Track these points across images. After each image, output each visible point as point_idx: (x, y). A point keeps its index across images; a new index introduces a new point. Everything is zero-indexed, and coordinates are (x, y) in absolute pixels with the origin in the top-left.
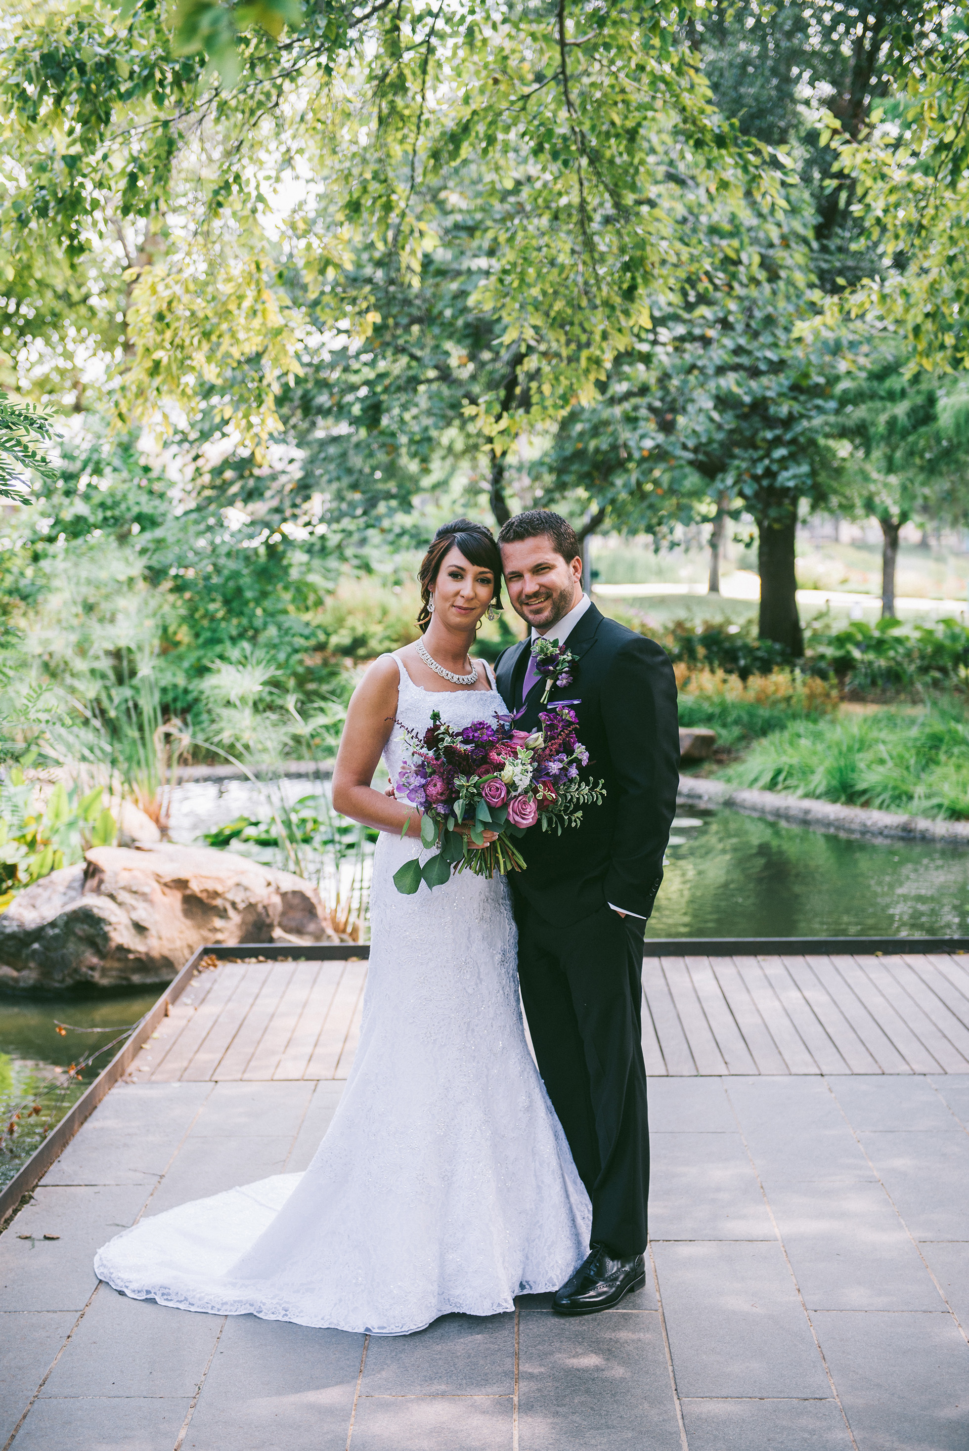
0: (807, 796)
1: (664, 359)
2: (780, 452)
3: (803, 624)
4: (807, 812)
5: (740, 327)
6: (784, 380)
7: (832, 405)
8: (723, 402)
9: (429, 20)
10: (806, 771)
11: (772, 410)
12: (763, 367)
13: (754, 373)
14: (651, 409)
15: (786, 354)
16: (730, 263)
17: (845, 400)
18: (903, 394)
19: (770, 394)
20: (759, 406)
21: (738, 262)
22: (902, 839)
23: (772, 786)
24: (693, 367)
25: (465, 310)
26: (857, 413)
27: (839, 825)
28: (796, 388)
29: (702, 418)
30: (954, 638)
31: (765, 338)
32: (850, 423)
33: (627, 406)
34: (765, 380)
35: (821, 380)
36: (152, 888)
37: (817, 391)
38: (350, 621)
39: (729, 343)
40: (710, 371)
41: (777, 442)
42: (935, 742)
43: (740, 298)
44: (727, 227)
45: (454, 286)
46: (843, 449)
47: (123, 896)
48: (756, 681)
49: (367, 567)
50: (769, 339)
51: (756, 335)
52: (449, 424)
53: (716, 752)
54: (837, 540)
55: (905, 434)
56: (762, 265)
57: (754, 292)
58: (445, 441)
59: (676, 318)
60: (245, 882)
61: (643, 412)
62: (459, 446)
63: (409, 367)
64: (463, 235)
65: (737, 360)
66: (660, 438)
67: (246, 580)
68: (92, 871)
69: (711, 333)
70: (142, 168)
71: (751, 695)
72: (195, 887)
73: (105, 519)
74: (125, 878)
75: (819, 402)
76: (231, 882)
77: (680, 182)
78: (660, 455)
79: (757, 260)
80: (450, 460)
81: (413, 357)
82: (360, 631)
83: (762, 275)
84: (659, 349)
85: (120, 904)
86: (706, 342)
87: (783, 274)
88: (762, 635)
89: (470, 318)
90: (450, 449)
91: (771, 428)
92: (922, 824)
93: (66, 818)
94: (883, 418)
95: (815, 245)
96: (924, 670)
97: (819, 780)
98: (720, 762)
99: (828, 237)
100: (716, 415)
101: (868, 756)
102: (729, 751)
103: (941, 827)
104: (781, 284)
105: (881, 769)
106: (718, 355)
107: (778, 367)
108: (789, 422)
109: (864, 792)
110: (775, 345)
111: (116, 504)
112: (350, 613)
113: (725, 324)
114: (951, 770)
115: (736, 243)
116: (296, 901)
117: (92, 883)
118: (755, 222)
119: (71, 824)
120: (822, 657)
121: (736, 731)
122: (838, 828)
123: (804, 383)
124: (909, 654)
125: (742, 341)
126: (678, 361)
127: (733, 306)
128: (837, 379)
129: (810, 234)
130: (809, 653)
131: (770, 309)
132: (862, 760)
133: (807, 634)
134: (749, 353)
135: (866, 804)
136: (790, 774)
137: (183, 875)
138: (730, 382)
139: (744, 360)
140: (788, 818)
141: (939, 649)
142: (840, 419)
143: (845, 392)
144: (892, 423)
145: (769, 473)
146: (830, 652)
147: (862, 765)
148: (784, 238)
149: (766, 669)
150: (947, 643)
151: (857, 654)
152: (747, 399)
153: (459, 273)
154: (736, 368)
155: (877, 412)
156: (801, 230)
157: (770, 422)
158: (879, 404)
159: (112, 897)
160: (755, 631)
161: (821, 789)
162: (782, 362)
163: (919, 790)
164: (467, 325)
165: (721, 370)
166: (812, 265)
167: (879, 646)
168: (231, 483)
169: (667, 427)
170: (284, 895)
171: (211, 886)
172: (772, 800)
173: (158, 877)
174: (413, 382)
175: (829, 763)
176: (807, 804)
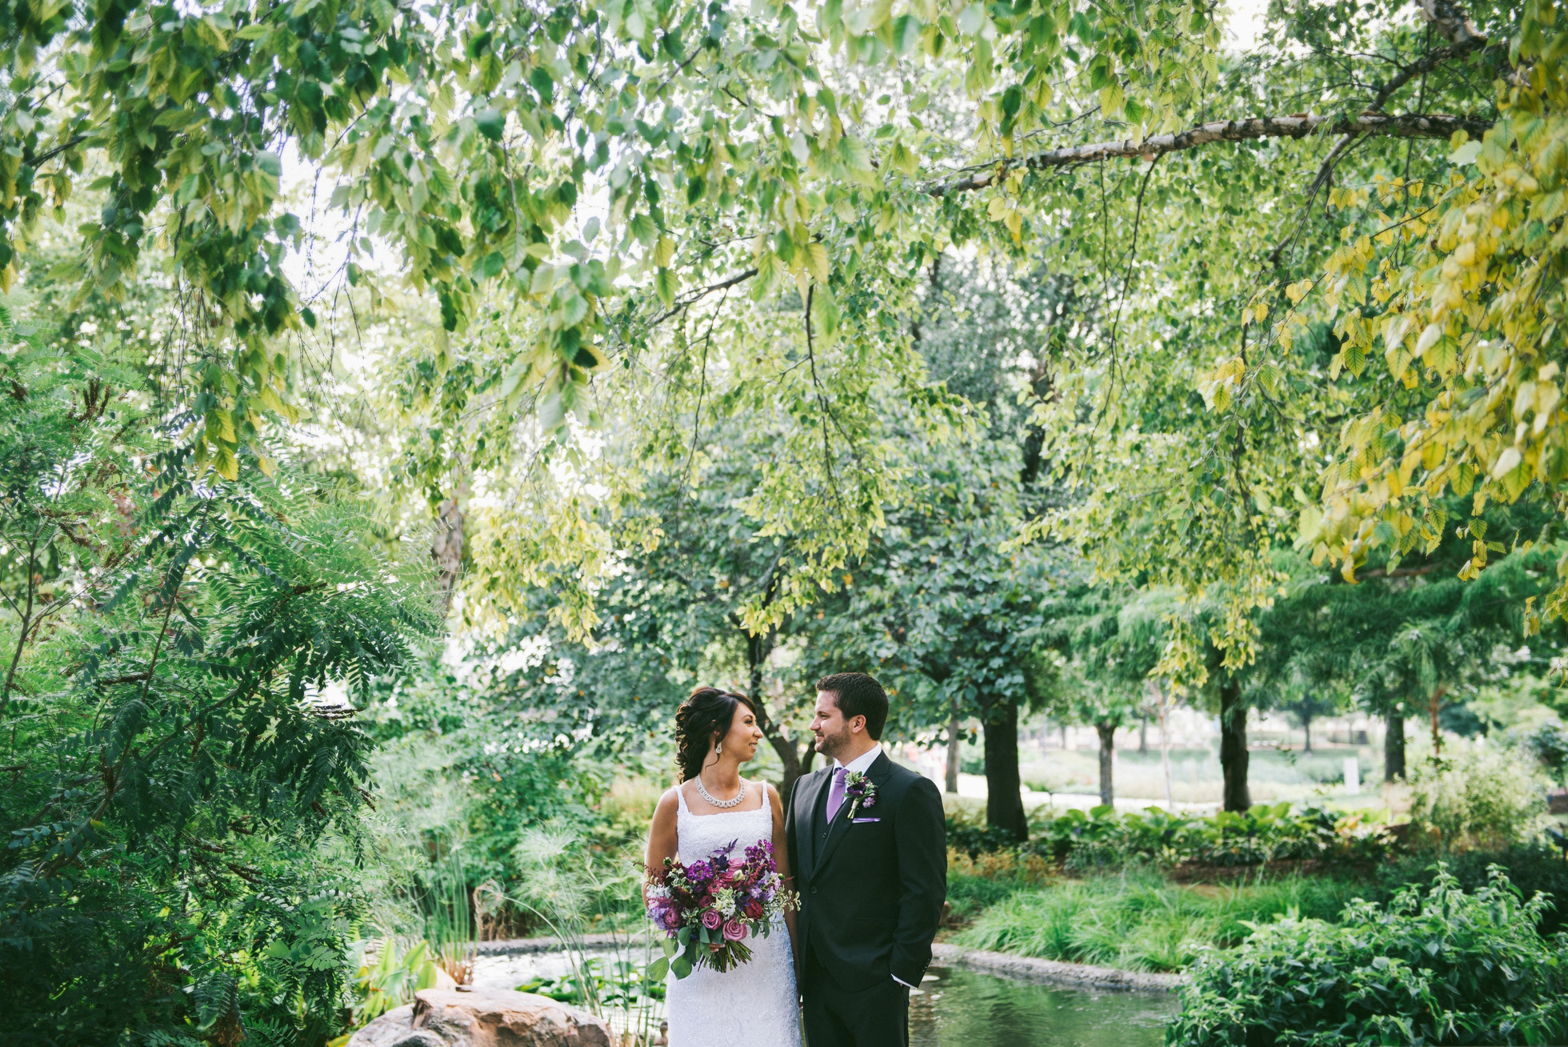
0: (1028, 954)
1: (896, 581)
2: (997, 663)
3: (1027, 814)
4: (1029, 968)
5: (959, 554)
6: (998, 599)
7: (1039, 619)
8: (947, 618)
9: (707, 322)
10: (1028, 933)
11: (989, 626)
12: (980, 588)
13: (972, 593)
14: (885, 622)
15: (998, 577)
16: (951, 501)
17: (1047, 616)
18: (1097, 609)
19: (986, 611)
20: (977, 621)
21: (957, 500)
22: (1113, 990)
23: (999, 946)
24: (921, 588)
25: (727, 541)
26: (1059, 626)
27: (1056, 979)
28: (1009, 605)
29: (929, 631)
30: (1158, 822)
31: (981, 564)
32: (1054, 634)
33: (866, 620)
34: (981, 599)
35: (1027, 598)
36: (471, 1021)
37: (1027, 609)
38: (624, 817)
39: (951, 569)
40: (934, 591)
41: (995, 652)
42: (1137, 905)
43: (959, 531)
44: (945, 471)
45: (717, 521)
46: (1055, 658)
47: (448, 1029)
48: (985, 859)
49: (640, 769)
50: (984, 565)
51: (973, 560)
52: (713, 639)
53: (950, 921)
54: (1064, 747)
55: (1098, 642)
56: (976, 502)
57: (969, 524)
58: (708, 654)
59: (905, 547)
60: (550, 1016)
61: (880, 626)
62: (721, 659)
63: (680, 591)
64: (725, 479)
65: (957, 582)
66: (895, 647)
67: (537, 774)
68: (420, 1008)
69: (934, 560)
70: (488, 435)
71: (980, 870)
72: (508, 1020)
73: (416, 722)
74: (448, 1014)
75: (1027, 618)
76: (537, 1017)
77: (903, 435)
78: (895, 662)
79: (971, 499)
80: (714, 671)
81: (681, 580)
82: (633, 824)
83: (976, 511)
84: (891, 573)
85: (445, 1036)
86: (931, 567)
87: (994, 510)
88: (990, 821)
89: (732, 547)
90: (713, 660)
91: (989, 640)
92: (1128, 975)
93: (391, 971)
94: (1080, 629)
95: (1021, 487)
96: (1132, 851)
97: (1039, 941)
98: (954, 928)
99: (1032, 480)
100: (940, 628)
101: (1083, 918)
102: (961, 919)
103: (1144, 978)
104: (993, 519)
105: (1090, 928)
106: (942, 578)
107: (993, 587)
108: (1003, 635)
109: (1078, 949)
110: (989, 569)
111: (425, 710)
112: (623, 809)
113: (947, 551)
114: (1149, 929)
115: (953, 486)
116: (591, 1034)
117: (420, 1019)
118: (968, 467)
119: (396, 976)
120: (1044, 840)
121: (968, 902)
122: (1055, 982)
123: (1014, 600)
124: (1120, 838)
125: (961, 566)
126: (907, 583)
127: (953, 537)
128: (1042, 596)
129: (1017, 478)
130: (1032, 837)
131: (983, 540)
132: (1075, 923)
133: (1030, 823)
134: (968, 576)
135: (1079, 960)
136: (1014, 935)
137: (498, 1010)
138: (952, 601)
139: (963, 583)
140: (1013, 974)
141: (1146, 832)
142: (1046, 630)
143: (1048, 607)
144: (1087, 633)
145: (988, 681)
146: (1050, 835)
147: (1075, 926)
148: (992, 480)
149: (992, 848)
150: (1152, 826)
151: (1074, 837)
152: (967, 616)
153: (721, 510)
154: (957, 589)
155: (1075, 624)
156: (1007, 474)
157: (989, 636)
158: (1076, 618)
159: (437, 1030)
160: (984, 821)
161: (1041, 947)
162: (995, 583)
163: (1124, 947)
164: (728, 554)
165: (944, 591)
166: (1018, 503)
167: (1095, 830)
168: (523, 690)
169: (900, 639)
170: (580, 1029)
171: (520, 1019)
172: (999, 959)
173: (477, 1013)
174: (684, 604)
175: (1047, 924)
176: (1029, 961)
